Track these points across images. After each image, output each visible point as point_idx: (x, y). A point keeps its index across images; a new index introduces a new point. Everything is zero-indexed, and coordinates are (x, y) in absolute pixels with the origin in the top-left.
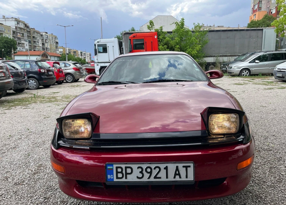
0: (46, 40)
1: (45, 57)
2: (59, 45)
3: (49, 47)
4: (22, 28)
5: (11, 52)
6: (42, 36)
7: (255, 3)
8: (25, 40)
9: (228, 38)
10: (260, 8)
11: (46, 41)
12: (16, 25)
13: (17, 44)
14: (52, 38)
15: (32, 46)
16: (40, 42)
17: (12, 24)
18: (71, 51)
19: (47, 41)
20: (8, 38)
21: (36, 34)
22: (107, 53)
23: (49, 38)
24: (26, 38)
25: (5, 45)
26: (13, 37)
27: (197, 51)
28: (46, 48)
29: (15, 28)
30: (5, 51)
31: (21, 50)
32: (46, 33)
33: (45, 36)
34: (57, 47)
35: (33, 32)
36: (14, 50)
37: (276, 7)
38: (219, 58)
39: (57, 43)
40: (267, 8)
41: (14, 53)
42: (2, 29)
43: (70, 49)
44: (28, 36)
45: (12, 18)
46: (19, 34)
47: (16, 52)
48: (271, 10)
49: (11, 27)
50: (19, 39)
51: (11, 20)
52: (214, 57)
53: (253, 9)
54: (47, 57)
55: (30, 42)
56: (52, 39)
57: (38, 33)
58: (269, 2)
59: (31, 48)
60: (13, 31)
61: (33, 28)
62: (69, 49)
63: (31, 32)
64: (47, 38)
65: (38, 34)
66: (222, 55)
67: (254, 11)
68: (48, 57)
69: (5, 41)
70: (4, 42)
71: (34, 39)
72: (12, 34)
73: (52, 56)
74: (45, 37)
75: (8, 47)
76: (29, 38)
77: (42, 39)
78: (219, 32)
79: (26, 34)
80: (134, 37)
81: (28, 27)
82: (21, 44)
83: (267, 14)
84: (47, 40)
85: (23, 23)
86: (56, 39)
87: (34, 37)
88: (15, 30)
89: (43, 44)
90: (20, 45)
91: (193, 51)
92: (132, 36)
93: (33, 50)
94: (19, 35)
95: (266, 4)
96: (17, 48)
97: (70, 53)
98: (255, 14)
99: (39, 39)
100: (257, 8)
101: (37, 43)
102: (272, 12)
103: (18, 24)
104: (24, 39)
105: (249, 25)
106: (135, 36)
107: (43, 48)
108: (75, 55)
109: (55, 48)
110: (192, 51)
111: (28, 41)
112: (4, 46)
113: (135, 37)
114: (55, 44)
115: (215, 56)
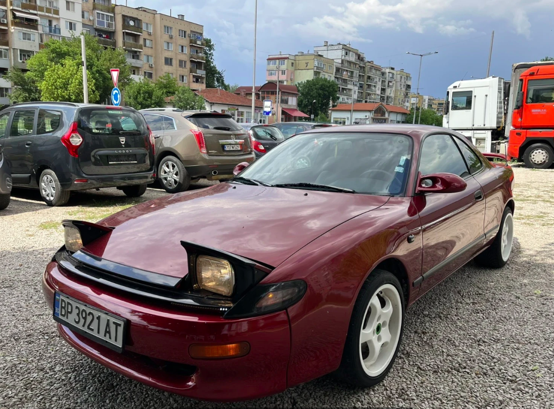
0: (389, 82)
1: (379, 115)
2: (413, 91)
3: (392, 95)
4: (353, 63)
5: (328, 104)
6: (383, 75)
8: (355, 84)
11: (388, 84)
12: (343, 57)
13: (340, 90)
14: (401, 77)
15: (364, 94)
16: (379, 86)
17: (336, 56)
18: (433, 101)
19: (390, 84)
20: (325, 80)
21: (374, 71)
22: (470, 109)
23: (395, 79)
24: (355, 79)
25: (321, 92)
26: (335, 77)
28: (387, 97)
29: (340, 62)
30: (319, 104)
31: (344, 102)
32: (393, 69)
33: (389, 75)
34: (407, 94)
35: (370, 68)
36: (334, 101)
39: (408, 87)
41: (334, 106)
42: (320, 64)
43: (432, 98)
44: (359, 75)
45: (339, 44)
46: (345, 73)
47: (336, 104)
49: (335, 61)
50: (345, 81)
51: (336, 47)
54: (383, 114)
55: (361, 87)
56: (401, 81)
57: (378, 69)
59: (362, 98)
60: (336, 68)
61: (370, 61)
62: (430, 97)
63: (366, 69)
64: (393, 78)
65: (378, 72)
68: (385, 114)
69: (322, 86)
70: (320, 88)
71: (369, 80)
72: (334, 74)
73: (392, 112)
74: (388, 77)
75: (325, 95)
76: (362, 79)
77: (382, 81)
79: (356, 73)
80: (532, 74)
81: (362, 60)
82: (346, 90)
84: (391, 82)
85: (354, 52)
86: (407, 80)
87: (369, 77)
88: (340, 66)
89: (383, 90)
90: (345, 92)
92: (528, 73)
93: (364, 101)
94: (345, 75)
96: (338, 98)
97: (431, 105)
99: (378, 80)
101: (373, 88)
103: (346, 54)
104: (352, 81)
106: (536, 72)
107: (381, 97)
108: (440, 109)
109: (404, 97)
111: (358, 85)
112: (319, 94)
113: (535, 74)
114: (404, 89)
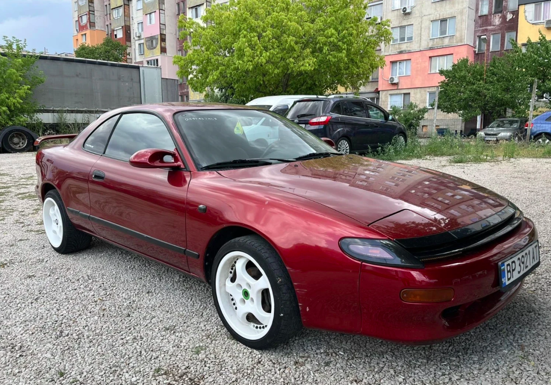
7: (82, 12)
9: (77, 76)
10: (92, 24)
27: (21, 98)
37: (122, 27)
38: (65, 114)
40: (106, 27)
48: (114, 30)
52: (53, 112)
53: (79, 24)
58: (108, 15)
66: (69, 109)
67: (81, 28)
78: (59, 63)
83: (107, 36)
91: (11, 99)
95: (102, 18)
98: (85, 34)
100: (87, 22)
102: (116, 35)
105: (78, 53)
110: (8, 99)
115: (55, 110)
